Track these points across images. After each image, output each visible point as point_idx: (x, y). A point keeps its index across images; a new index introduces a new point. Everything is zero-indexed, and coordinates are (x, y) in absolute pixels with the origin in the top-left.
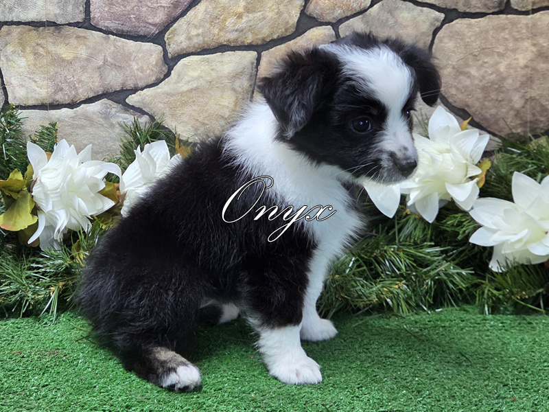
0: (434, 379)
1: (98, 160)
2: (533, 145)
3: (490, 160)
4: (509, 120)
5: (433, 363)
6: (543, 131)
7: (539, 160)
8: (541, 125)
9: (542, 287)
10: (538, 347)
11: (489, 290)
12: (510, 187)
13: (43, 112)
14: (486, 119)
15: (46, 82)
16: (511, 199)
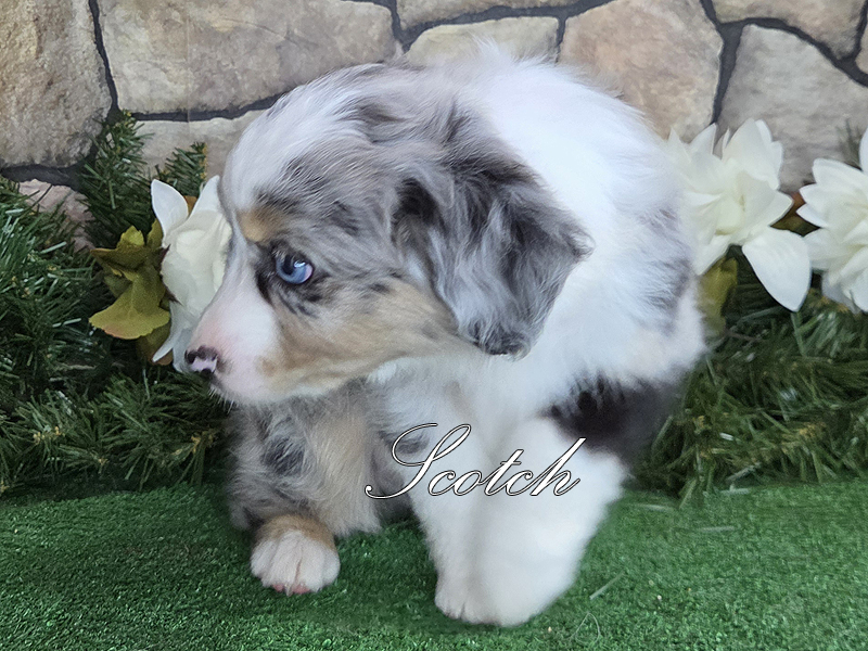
15: (183, 72)
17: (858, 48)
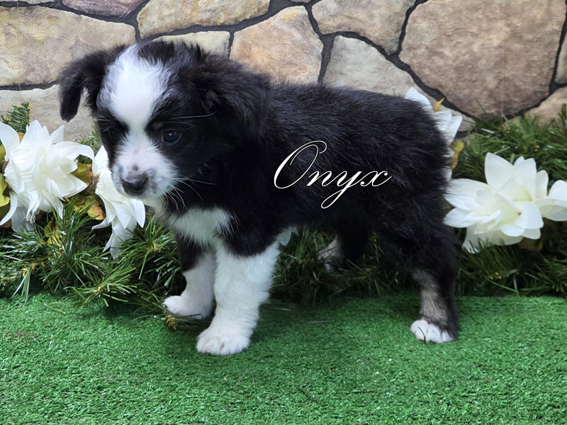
0: (407, 360)
1: (70, 140)
2: (506, 126)
3: (463, 141)
4: (483, 101)
5: (406, 344)
6: (517, 112)
7: (513, 141)
8: (515, 106)
9: (515, 268)
10: (512, 327)
11: (462, 272)
12: (483, 167)
13: (15, 92)
14: (459, 100)
15: (17, 62)
16: (484, 181)
17: (400, 48)
